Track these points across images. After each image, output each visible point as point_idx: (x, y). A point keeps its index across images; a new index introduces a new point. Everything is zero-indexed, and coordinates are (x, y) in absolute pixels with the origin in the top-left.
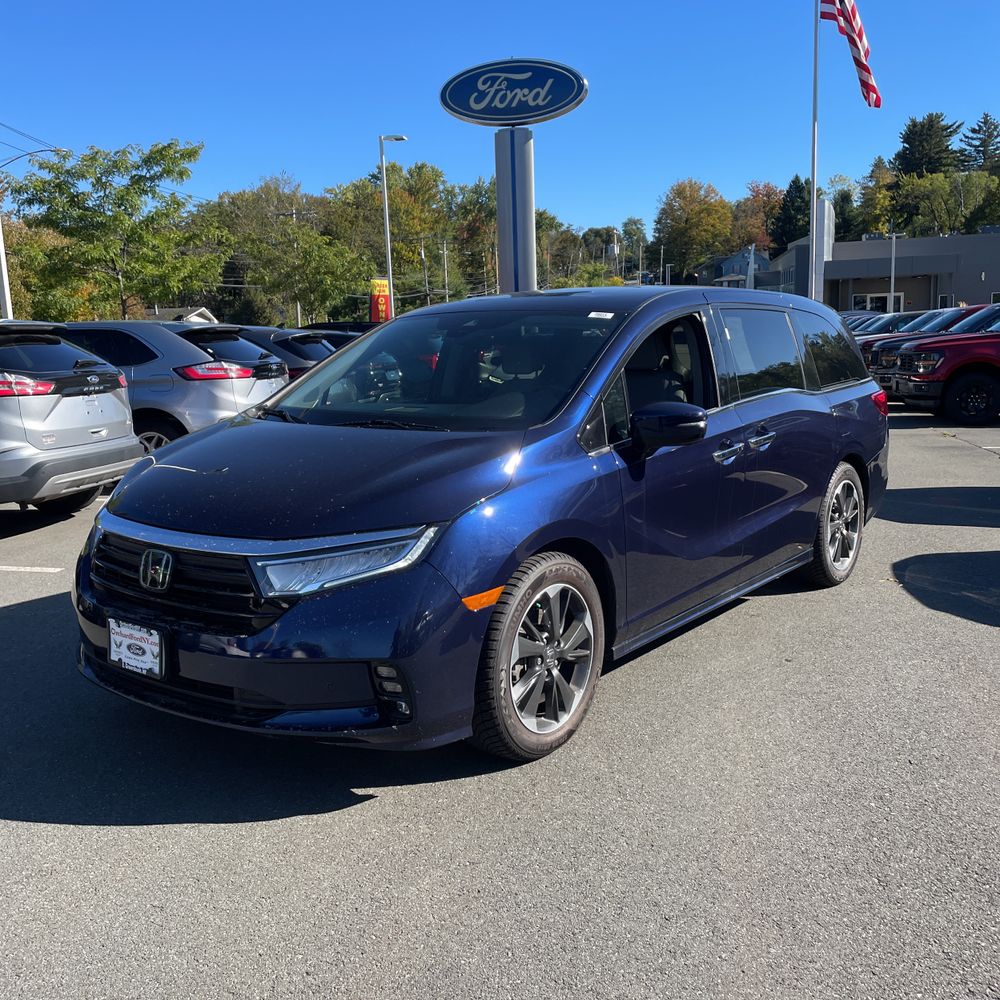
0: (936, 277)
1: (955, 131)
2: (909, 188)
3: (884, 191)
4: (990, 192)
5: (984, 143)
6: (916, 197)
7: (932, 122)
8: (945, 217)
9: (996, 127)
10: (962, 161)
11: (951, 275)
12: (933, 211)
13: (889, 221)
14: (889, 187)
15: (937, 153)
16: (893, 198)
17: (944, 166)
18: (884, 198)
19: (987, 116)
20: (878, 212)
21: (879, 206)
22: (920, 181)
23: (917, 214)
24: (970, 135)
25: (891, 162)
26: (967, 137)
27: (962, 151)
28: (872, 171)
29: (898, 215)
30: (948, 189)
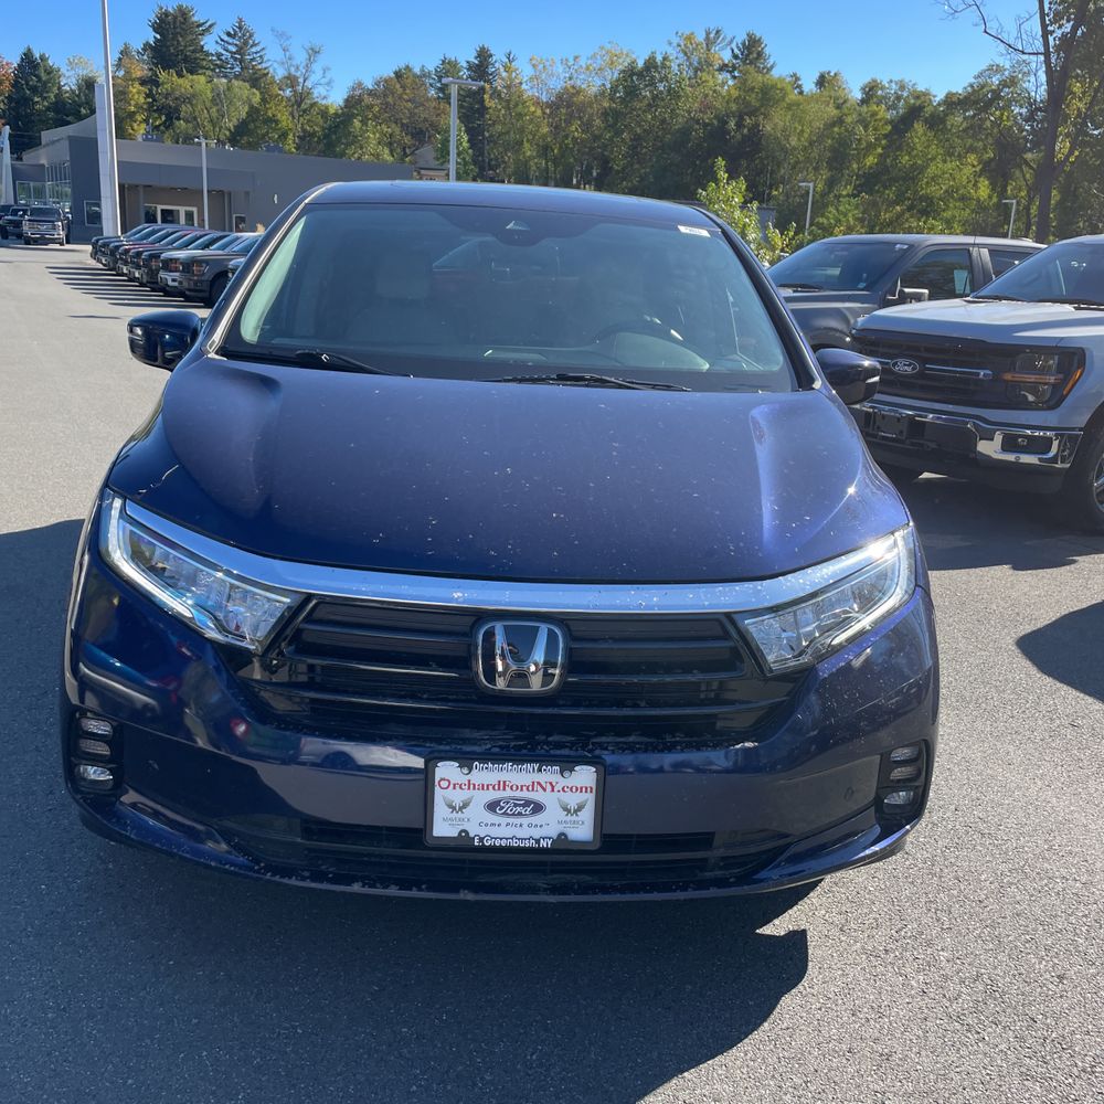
0: (230, 194)
1: (207, 30)
2: (168, 86)
3: (137, 85)
4: (251, 107)
5: (240, 51)
6: (176, 99)
7: (183, 14)
8: (209, 127)
9: (251, 36)
10: (220, 66)
11: (247, 193)
12: (195, 118)
13: (146, 121)
14: (143, 82)
15: (193, 52)
16: (147, 96)
17: (203, 68)
18: (138, 93)
19: (241, 21)
20: (133, 109)
21: (133, 103)
22: (181, 81)
23: (178, 119)
24: (226, 38)
25: (138, 52)
26: (222, 40)
27: (219, 55)
28: (120, 59)
29: (156, 115)
30: (210, 95)
